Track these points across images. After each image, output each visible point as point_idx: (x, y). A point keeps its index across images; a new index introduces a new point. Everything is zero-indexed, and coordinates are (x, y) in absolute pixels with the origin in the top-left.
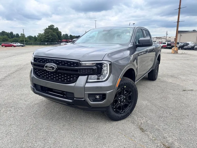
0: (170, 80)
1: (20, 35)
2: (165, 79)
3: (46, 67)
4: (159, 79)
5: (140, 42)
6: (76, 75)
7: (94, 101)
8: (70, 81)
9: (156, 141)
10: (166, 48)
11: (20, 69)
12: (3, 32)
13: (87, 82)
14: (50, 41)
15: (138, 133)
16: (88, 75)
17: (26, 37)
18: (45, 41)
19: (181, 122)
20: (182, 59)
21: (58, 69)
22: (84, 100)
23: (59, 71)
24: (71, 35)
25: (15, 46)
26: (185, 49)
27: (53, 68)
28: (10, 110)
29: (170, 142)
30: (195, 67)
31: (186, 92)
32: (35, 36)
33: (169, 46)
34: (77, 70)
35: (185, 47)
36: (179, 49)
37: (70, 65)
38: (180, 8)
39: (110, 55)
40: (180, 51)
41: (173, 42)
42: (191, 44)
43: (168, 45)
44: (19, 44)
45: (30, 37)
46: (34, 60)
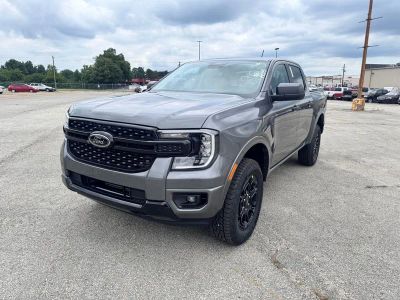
0: (343, 166)
1: (46, 69)
2: (333, 163)
3: (93, 137)
4: (322, 163)
5: (280, 91)
6: (150, 155)
7: (184, 207)
8: (138, 167)
9: (302, 287)
10: (341, 99)
11: (44, 139)
12: (11, 61)
13: (171, 169)
14: (107, 80)
15: (269, 271)
16: (173, 156)
17: (59, 72)
18: (96, 81)
19: (356, 249)
20: (373, 121)
21: (115, 143)
22: (165, 205)
23: (117, 147)
24: (149, 71)
25: (35, 91)
26: (381, 102)
27: (106, 140)
28: (21, 222)
29: (329, 288)
30: (395, 140)
31: (371, 190)
32: (77, 71)
33: (348, 96)
34: (151, 147)
35: (380, 98)
36: (367, 101)
37: (138, 137)
38: (369, 20)
39: (217, 117)
40: (369, 106)
41: (356, 87)
42: (392, 92)
43: (346, 92)
44: (44, 87)
45: (67, 73)
46: (70, 125)
